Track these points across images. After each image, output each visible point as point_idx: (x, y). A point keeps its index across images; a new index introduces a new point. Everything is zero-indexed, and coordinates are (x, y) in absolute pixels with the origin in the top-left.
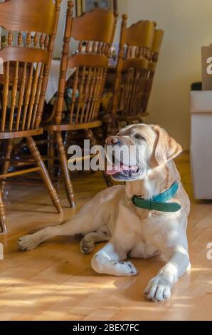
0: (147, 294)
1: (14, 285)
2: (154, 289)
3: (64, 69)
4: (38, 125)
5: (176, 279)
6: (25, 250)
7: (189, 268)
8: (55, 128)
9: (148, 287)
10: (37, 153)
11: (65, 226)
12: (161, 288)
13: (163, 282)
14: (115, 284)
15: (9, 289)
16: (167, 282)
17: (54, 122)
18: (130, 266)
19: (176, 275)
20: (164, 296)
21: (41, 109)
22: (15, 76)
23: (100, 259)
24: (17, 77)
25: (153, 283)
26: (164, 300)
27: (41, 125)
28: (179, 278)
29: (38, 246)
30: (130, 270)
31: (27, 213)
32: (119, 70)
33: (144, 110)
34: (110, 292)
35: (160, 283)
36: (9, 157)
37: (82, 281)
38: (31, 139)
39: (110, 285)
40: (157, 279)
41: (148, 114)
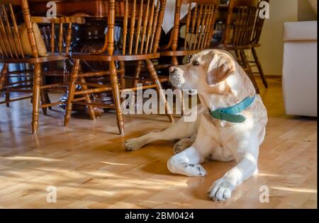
0: (209, 193)
1: (106, 178)
2: (215, 190)
3: (178, 6)
4: (155, 50)
5: (241, 182)
6: (130, 150)
7: (256, 173)
8: (172, 54)
9: (211, 187)
10: (155, 73)
11: (164, 132)
12: (222, 190)
13: (225, 184)
14: (187, 182)
15: (100, 180)
16: (228, 185)
17: (171, 49)
18: (199, 168)
19: (240, 179)
20: (224, 196)
21: (158, 38)
22: (133, 9)
23: (174, 161)
24: (135, 11)
25: (216, 184)
26: (223, 199)
27: (158, 51)
28: (244, 182)
29: (142, 147)
30: (199, 172)
31: (147, 121)
32: (231, 7)
33: (257, 42)
34: (181, 189)
35: (222, 184)
36: (138, 77)
37: (162, 179)
38: (150, 62)
39: (183, 184)
40: (220, 182)
41: (259, 46)
